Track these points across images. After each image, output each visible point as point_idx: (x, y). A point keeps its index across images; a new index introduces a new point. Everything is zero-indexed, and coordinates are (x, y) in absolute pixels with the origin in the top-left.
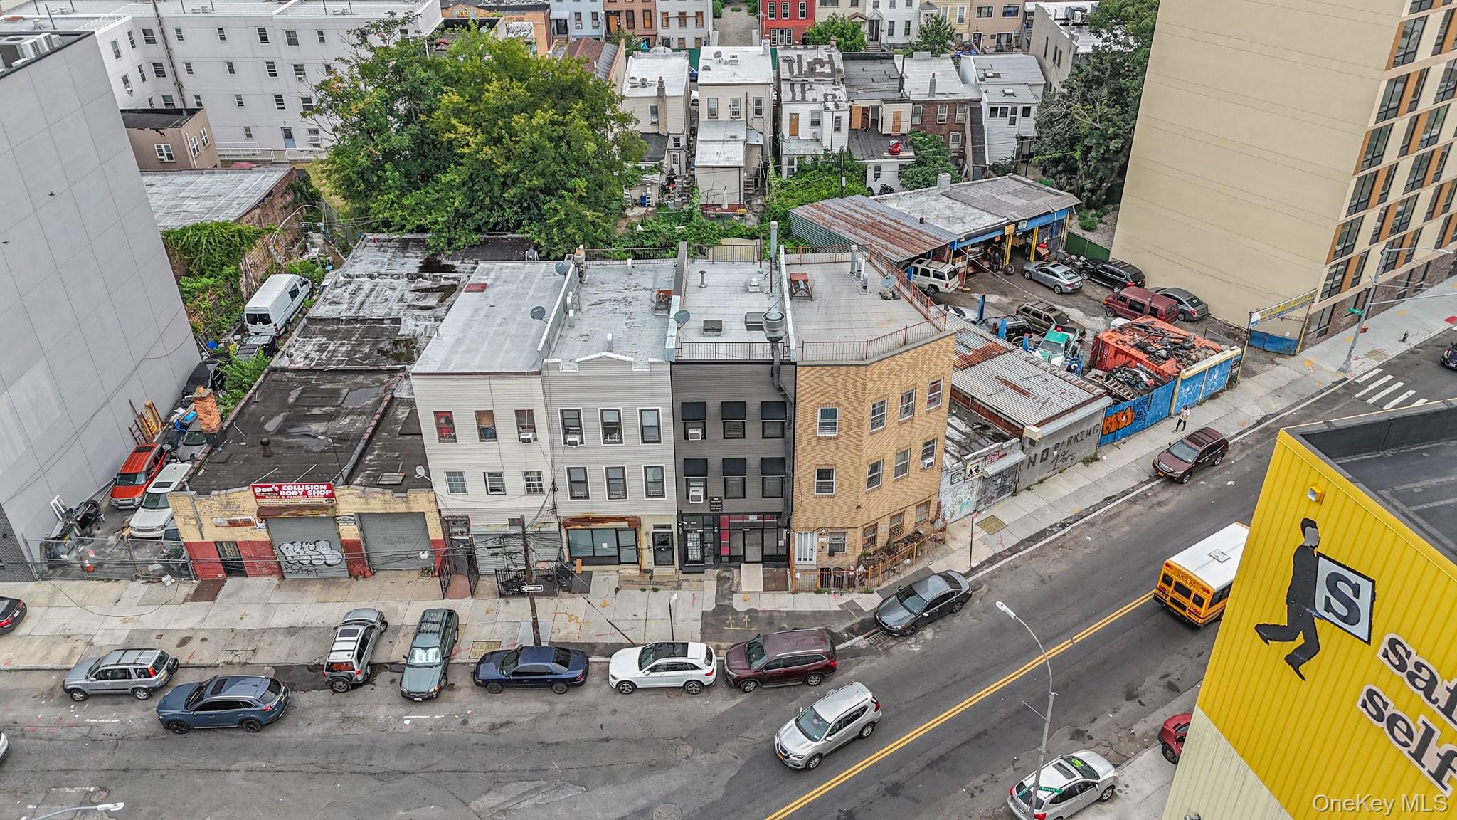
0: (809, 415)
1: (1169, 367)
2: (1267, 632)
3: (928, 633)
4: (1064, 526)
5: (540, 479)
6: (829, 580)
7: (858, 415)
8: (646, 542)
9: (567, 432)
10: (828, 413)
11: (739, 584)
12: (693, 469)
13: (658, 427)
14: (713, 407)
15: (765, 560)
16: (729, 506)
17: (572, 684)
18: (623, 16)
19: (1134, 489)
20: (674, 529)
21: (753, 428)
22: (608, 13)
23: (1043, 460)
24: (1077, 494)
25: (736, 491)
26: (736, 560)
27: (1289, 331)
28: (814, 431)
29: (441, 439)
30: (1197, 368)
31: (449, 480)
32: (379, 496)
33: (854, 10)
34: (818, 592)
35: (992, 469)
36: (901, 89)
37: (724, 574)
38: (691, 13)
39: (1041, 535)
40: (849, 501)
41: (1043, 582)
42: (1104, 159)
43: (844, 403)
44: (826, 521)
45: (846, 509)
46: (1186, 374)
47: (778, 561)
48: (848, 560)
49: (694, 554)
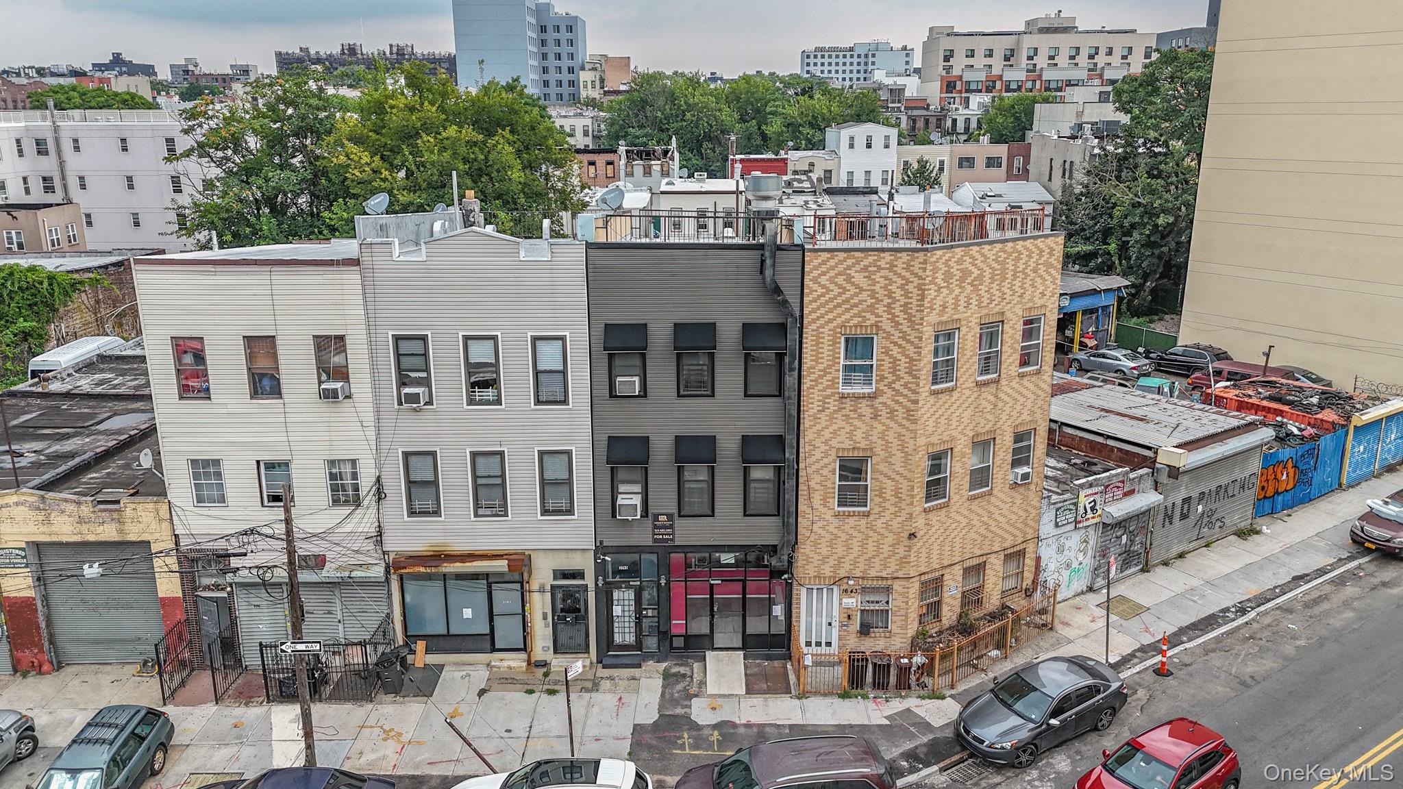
0: (826, 349)
3: (1062, 761)
4: (1242, 611)
5: (355, 476)
7: (911, 350)
8: (540, 605)
9: (403, 381)
10: (859, 346)
11: (703, 683)
12: (621, 456)
13: (564, 373)
14: (660, 336)
15: (748, 644)
16: (689, 532)
19: (1333, 567)
20: (589, 581)
21: (729, 376)
23: (1184, 517)
24: (1247, 571)
25: (697, 502)
26: (696, 646)
28: (834, 382)
29: (185, 391)
30: (1370, 416)
31: (196, 476)
32: (71, 507)
34: (844, 696)
35: (1119, 509)
37: (674, 670)
39: (1209, 622)
40: (895, 524)
41: (1244, 684)
43: (887, 325)
44: (855, 563)
45: (890, 539)
46: (1362, 418)
47: (771, 646)
48: (894, 643)
49: (624, 633)
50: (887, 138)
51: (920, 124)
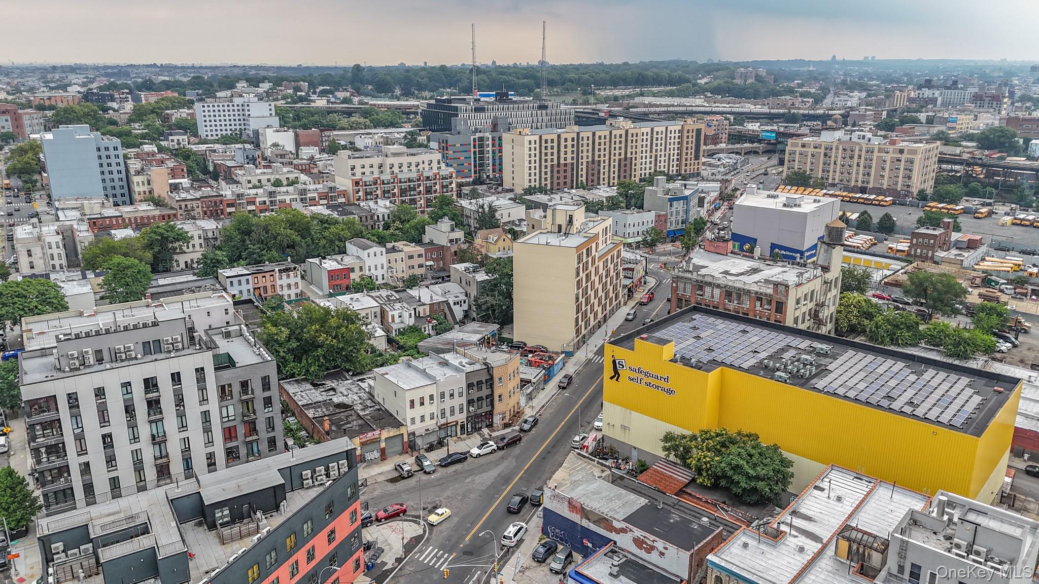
0: (496, 380)
1: (550, 362)
2: (611, 378)
3: (534, 429)
4: (547, 403)
5: (434, 415)
6: (506, 426)
8: (459, 428)
9: (441, 399)
10: (500, 379)
12: (470, 402)
13: (462, 392)
14: (475, 384)
15: (487, 426)
16: (479, 411)
17: (466, 458)
18: (262, 289)
20: (465, 423)
21: (484, 387)
22: (255, 289)
23: (535, 390)
24: (545, 396)
25: (480, 406)
26: (480, 429)
27: (571, 349)
28: (498, 385)
29: (411, 408)
30: (558, 361)
31: (411, 421)
32: (392, 431)
33: (361, 273)
34: (504, 429)
35: (528, 391)
36: (420, 301)
37: (478, 433)
38: (292, 283)
39: (543, 406)
40: (505, 403)
41: (550, 414)
42: (500, 312)
43: (503, 375)
44: (501, 410)
45: (505, 405)
46: (556, 362)
47: (490, 426)
48: (506, 421)
49: (470, 429)
50: (382, 252)
51: (364, 219)
